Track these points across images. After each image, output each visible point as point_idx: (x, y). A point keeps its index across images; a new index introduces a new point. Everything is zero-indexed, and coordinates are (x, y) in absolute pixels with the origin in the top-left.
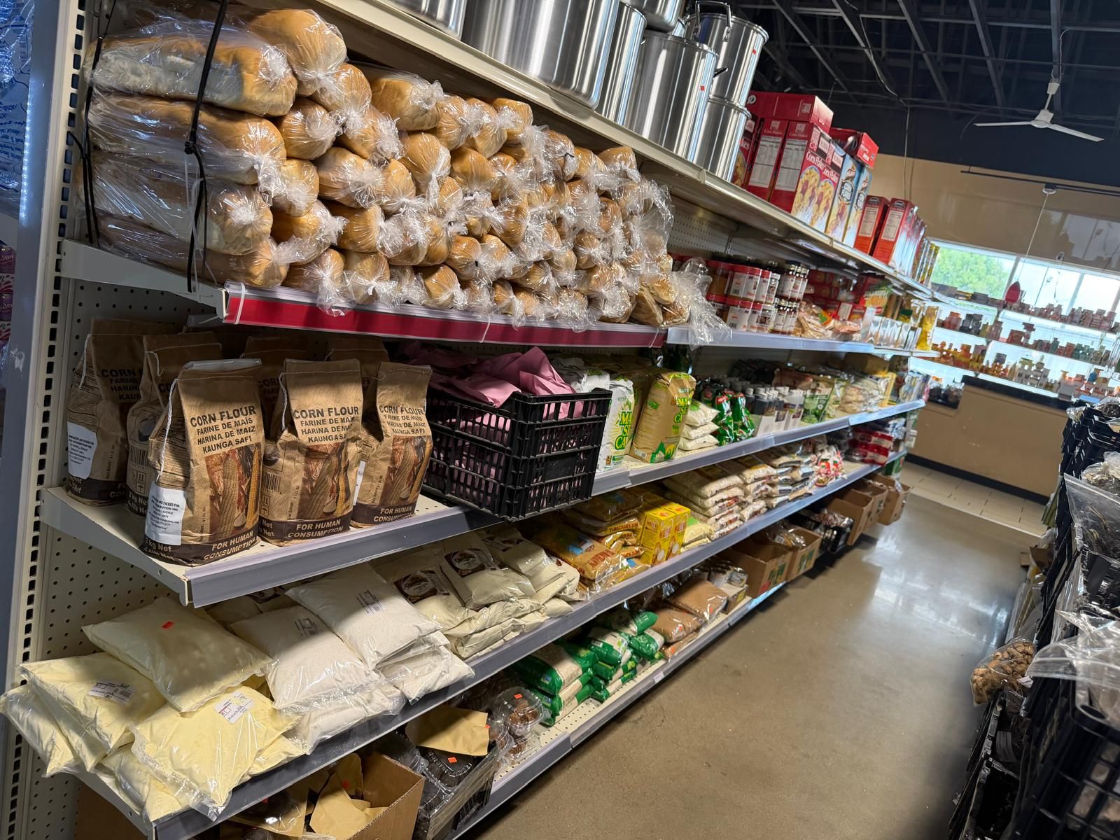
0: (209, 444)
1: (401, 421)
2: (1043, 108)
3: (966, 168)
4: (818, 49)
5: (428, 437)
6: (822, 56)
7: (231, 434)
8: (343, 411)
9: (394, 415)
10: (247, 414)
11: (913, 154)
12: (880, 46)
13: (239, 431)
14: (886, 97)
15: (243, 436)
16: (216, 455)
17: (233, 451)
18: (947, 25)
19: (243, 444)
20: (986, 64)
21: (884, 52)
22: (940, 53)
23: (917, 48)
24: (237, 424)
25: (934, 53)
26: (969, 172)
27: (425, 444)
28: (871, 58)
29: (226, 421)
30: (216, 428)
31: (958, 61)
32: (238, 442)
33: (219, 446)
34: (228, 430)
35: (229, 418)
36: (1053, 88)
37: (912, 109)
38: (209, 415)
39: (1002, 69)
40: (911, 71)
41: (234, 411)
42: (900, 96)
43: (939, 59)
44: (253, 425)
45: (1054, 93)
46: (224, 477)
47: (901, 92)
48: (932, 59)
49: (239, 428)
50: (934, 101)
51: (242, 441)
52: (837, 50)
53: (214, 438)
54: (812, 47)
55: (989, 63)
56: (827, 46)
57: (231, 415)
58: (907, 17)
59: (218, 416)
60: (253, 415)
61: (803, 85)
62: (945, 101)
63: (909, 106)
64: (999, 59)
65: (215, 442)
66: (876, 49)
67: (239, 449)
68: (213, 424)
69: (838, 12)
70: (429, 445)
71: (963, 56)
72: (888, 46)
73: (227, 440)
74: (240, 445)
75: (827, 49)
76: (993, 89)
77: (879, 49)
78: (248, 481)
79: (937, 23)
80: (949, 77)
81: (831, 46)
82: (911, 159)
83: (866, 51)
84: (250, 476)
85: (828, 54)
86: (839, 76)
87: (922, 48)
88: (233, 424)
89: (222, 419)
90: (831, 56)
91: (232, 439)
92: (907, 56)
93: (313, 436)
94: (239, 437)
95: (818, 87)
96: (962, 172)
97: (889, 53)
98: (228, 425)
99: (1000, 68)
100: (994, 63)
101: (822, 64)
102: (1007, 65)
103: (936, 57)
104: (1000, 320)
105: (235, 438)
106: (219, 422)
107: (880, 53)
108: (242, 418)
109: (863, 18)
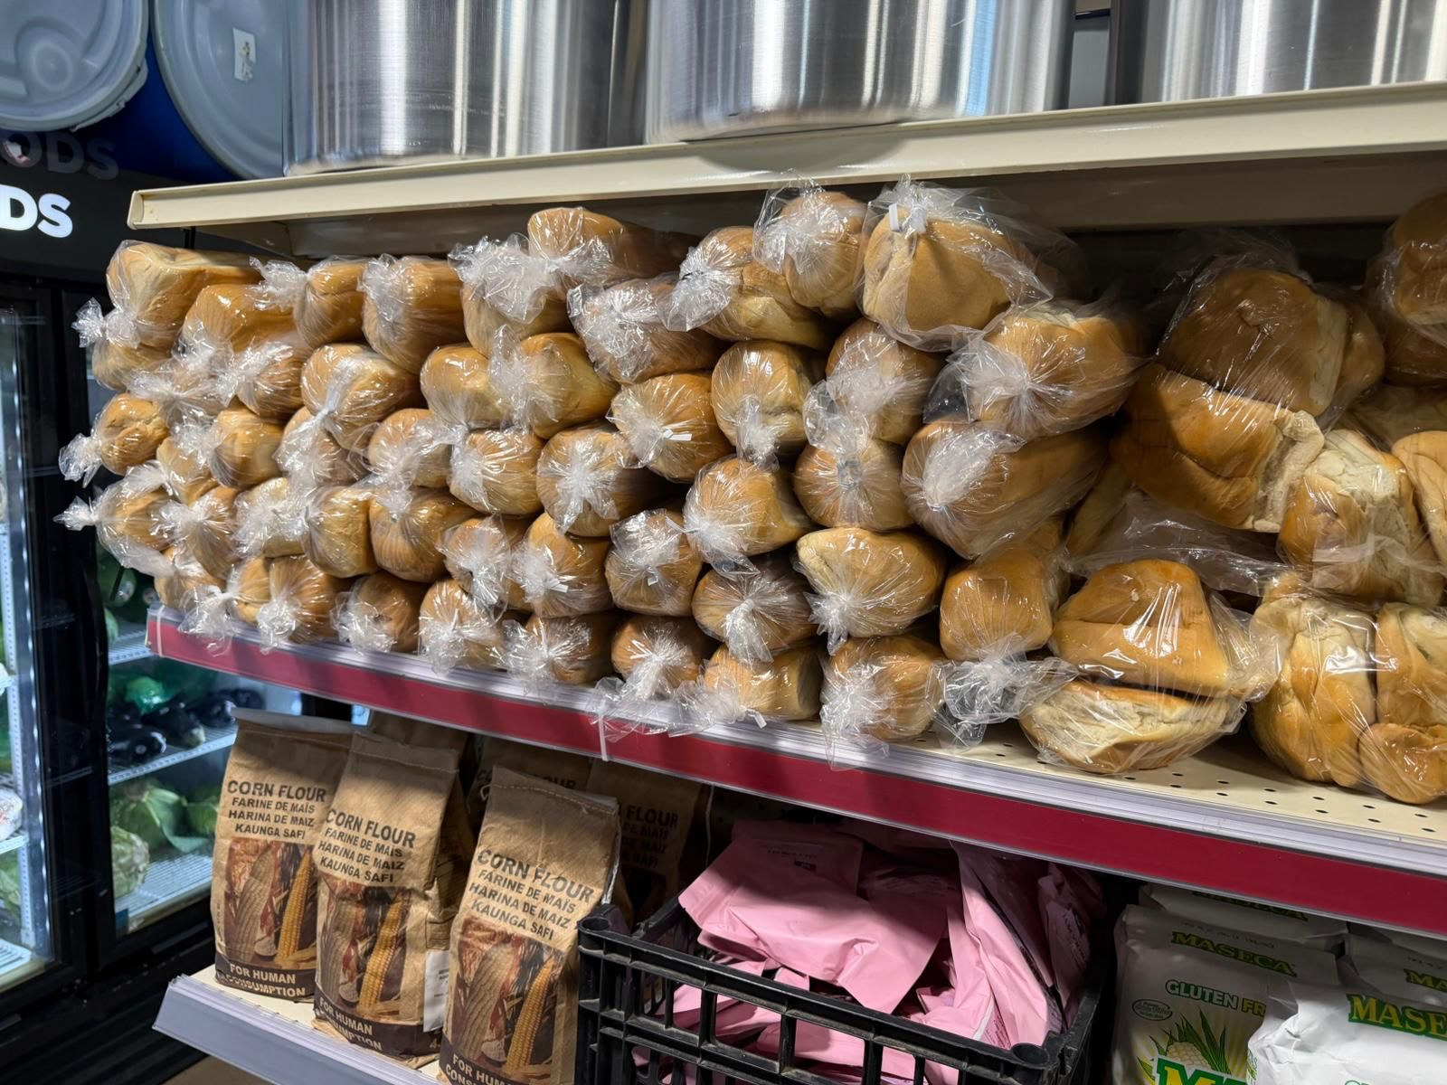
0: (251, 823)
1: (523, 897)
5: (557, 953)
7: (283, 820)
8: (386, 832)
9: (513, 878)
10: (311, 799)
13: (294, 820)
15: (296, 828)
16: (253, 840)
17: (278, 843)
19: (293, 840)
24: (294, 808)
27: (542, 963)
29: (284, 799)
30: (267, 805)
32: (286, 835)
33: (263, 830)
34: (281, 813)
35: (289, 796)
38: (267, 785)
41: (299, 789)
44: (312, 816)
46: (252, 874)
49: (295, 814)
51: (293, 835)
53: (261, 817)
57: (293, 794)
59: (276, 789)
60: (320, 802)
65: (260, 823)
67: (288, 845)
68: (268, 798)
70: (549, 971)
73: (276, 826)
74: (288, 840)
78: (283, 895)
84: (288, 888)
88: (289, 807)
89: (280, 795)
91: (282, 827)
93: (329, 856)
94: (291, 827)
98: (284, 806)
105: (285, 827)
106: (275, 798)
108: (303, 802)
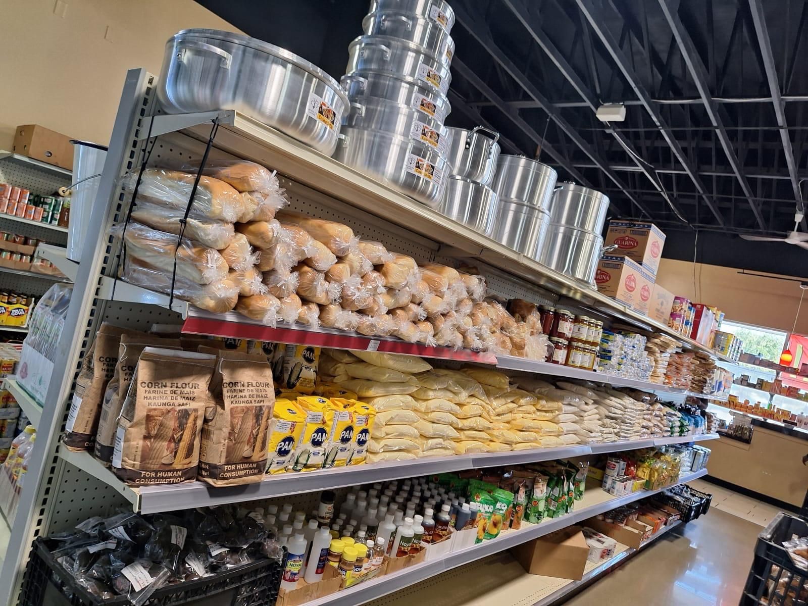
2: (793, 230)
3: (741, 271)
4: (629, 193)
6: (634, 198)
7: (176, 399)
11: (701, 260)
12: (673, 190)
13: (182, 398)
14: (680, 223)
15: (185, 401)
16: (159, 409)
17: (174, 410)
18: (718, 177)
19: (183, 407)
20: (748, 203)
21: (675, 194)
22: (715, 195)
23: (699, 192)
24: (182, 393)
25: (710, 195)
26: (743, 273)
28: (666, 197)
29: (174, 389)
30: (165, 392)
31: (729, 200)
32: (180, 405)
34: (174, 395)
35: (177, 387)
36: (799, 218)
37: (699, 232)
38: (162, 383)
39: (761, 205)
40: (697, 207)
41: (183, 383)
42: (689, 223)
43: (714, 198)
44: (193, 396)
45: (800, 221)
47: (691, 220)
48: (710, 198)
50: (714, 226)
51: (183, 405)
52: (643, 193)
53: (162, 398)
54: (624, 191)
55: (750, 201)
56: (635, 190)
57: (180, 386)
58: (688, 172)
59: (169, 385)
61: (620, 215)
62: (722, 226)
63: (697, 229)
64: (757, 198)
66: (669, 193)
68: (164, 389)
69: (640, 169)
71: (733, 197)
72: (678, 190)
73: (172, 402)
74: (181, 408)
75: (635, 193)
76: (756, 219)
77: (672, 192)
79: (712, 176)
80: (723, 211)
81: (638, 191)
82: (700, 264)
83: (662, 193)
85: (637, 196)
86: (644, 209)
87: (701, 192)
88: (179, 392)
89: (171, 387)
90: (639, 197)
91: (176, 402)
92: (694, 197)
94: (181, 402)
95: (631, 217)
96: (738, 273)
97: (679, 195)
98: (175, 392)
99: (759, 205)
100: (754, 202)
101: (633, 203)
102: (764, 203)
103: (712, 197)
104: (779, 379)
105: (178, 402)
106: (168, 389)
107: (673, 195)
108: (187, 390)
109: (658, 173)
